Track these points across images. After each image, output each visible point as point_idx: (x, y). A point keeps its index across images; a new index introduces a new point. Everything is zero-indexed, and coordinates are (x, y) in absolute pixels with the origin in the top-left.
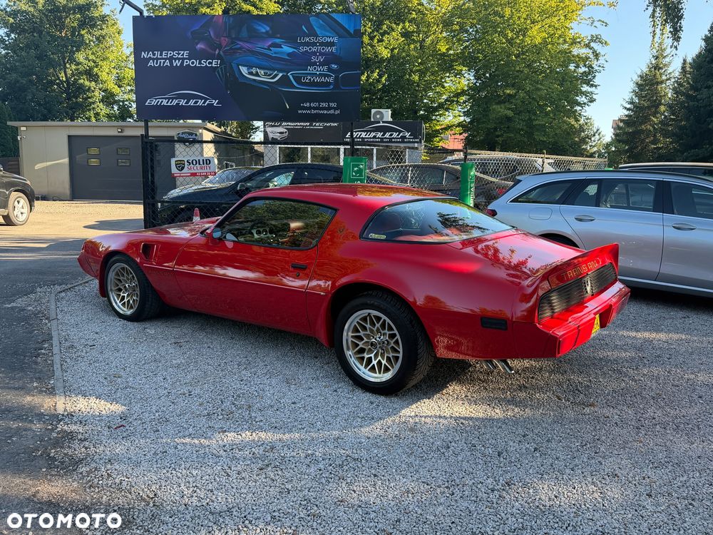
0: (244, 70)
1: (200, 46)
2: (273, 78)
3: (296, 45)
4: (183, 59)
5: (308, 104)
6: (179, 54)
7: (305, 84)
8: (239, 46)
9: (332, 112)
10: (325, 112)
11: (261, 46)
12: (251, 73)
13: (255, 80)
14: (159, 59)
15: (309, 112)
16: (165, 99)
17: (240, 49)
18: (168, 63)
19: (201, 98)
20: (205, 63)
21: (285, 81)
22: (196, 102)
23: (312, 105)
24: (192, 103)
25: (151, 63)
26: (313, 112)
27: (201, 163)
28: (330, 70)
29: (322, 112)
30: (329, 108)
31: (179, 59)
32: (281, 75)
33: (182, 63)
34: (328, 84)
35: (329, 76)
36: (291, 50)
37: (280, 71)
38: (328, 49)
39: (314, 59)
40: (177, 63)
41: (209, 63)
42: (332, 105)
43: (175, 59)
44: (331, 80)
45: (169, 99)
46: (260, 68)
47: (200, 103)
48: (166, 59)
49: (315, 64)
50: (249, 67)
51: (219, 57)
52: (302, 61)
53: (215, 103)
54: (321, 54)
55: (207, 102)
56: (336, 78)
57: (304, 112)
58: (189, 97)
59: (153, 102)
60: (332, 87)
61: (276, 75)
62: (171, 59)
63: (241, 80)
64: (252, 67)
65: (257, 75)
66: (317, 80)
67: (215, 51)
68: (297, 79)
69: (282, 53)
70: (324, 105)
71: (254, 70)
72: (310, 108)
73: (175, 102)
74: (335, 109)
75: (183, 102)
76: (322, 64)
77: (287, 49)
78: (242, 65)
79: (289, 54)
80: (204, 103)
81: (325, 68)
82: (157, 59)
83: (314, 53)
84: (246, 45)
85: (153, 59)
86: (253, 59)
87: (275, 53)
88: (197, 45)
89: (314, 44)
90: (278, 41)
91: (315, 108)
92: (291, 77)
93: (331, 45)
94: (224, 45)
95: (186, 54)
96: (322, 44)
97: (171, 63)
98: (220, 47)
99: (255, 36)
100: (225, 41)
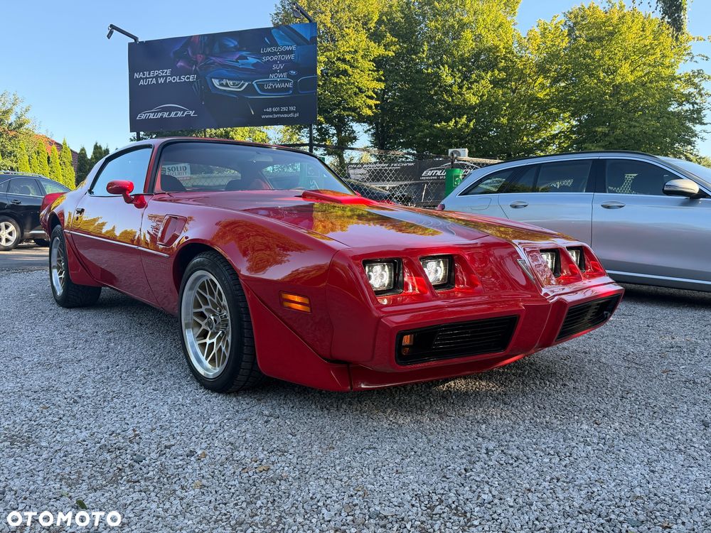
0: (216, 82)
1: (180, 64)
2: (240, 88)
3: (259, 55)
4: (166, 76)
5: (270, 110)
6: (163, 72)
7: (268, 91)
8: (212, 61)
9: (292, 115)
10: (286, 116)
11: (230, 60)
12: (222, 85)
13: (225, 90)
14: (148, 78)
15: (271, 116)
16: (152, 112)
17: (212, 64)
18: (154, 81)
19: (180, 110)
20: (184, 79)
21: (250, 89)
22: (176, 114)
23: (274, 110)
24: (173, 115)
25: (141, 83)
26: (275, 116)
27: (179, 169)
28: (289, 76)
29: (282, 116)
30: (289, 112)
31: (163, 77)
32: (246, 84)
33: (166, 80)
34: (287, 89)
35: (288, 82)
36: (255, 61)
37: (246, 81)
38: (287, 57)
39: (275, 67)
40: (161, 81)
41: (188, 78)
42: (292, 108)
43: (160, 77)
44: (290, 85)
45: (155, 112)
46: (229, 80)
47: (180, 114)
48: (153, 78)
49: (275, 71)
50: (221, 79)
51: (195, 72)
52: (265, 70)
53: (192, 113)
54: (282, 62)
55: (186, 113)
56: (295, 83)
57: (267, 116)
58: (170, 110)
59: (142, 116)
60: (291, 92)
61: (243, 85)
62: (157, 77)
63: (213, 92)
64: (222, 79)
65: (227, 85)
66: (278, 86)
67: (192, 67)
68: (261, 87)
69: (248, 64)
70: (284, 109)
71: (224, 82)
72: (272, 113)
73: (160, 115)
74: (294, 112)
75: (166, 115)
76: (282, 71)
77: (252, 60)
78: (214, 78)
79: (254, 65)
80: (183, 114)
81: (285, 74)
82: (146, 78)
83: (275, 62)
84: (218, 60)
85: (143, 79)
86: (224, 72)
87: (242, 65)
88: (178, 62)
89: (275, 54)
90: (244, 53)
91: (276, 113)
92: (255, 85)
93: (290, 52)
94: (199, 61)
95: (168, 71)
96: (282, 53)
97: (157, 81)
98: (196, 63)
99: (225, 51)
100: (200, 58)
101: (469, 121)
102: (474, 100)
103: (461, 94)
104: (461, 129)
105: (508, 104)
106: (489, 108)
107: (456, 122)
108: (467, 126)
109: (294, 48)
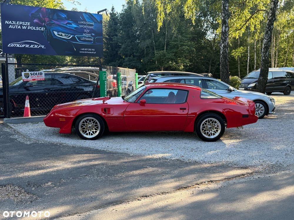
0: (56, 33)
1: (35, 21)
2: (69, 37)
3: (78, 24)
4: (28, 26)
5: (83, 49)
6: (25, 23)
7: (82, 41)
8: (53, 22)
10: (90, 53)
11: (63, 23)
12: (59, 35)
13: (60, 38)
15: (84, 52)
16: (18, 44)
18: (19, 27)
19: (37, 44)
20: (38, 29)
21: (73, 39)
22: (34, 46)
23: (85, 49)
24: (32, 46)
25: (10, 27)
27: (38, 74)
28: (92, 35)
30: (92, 51)
31: (25, 26)
32: (72, 36)
33: (27, 28)
34: (91, 41)
35: (91, 38)
36: (76, 26)
37: (71, 34)
38: (91, 27)
39: (85, 31)
40: (24, 28)
41: (40, 29)
42: (93, 50)
43: (23, 26)
44: (92, 40)
45: (20, 44)
46: (63, 33)
47: (36, 46)
48: (19, 25)
49: (86, 33)
50: (58, 32)
51: (44, 26)
52: (81, 31)
53: (43, 47)
54: (88, 29)
55: (39, 46)
56: (94, 39)
57: (82, 52)
58: (30, 44)
59: (12, 45)
60: (93, 42)
61: (70, 36)
62: (21, 25)
63: (54, 37)
64: (59, 32)
65: (61, 35)
66: (87, 39)
67: (43, 23)
68: (79, 38)
69: (73, 27)
70: (90, 49)
71: (60, 33)
72: (84, 51)
73: (23, 46)
74: (94, 52)
75: (27, 46)
76: (88, 33)
77: (74, 25)
78: (55, 31)
79: (75, 28)
80: (38, 47)
81: (90, 34)
82: (14, 25)
83: (85, 28)
84: (56, 22)
85: (12, 25)
86: (60, 29)
87: (69, 27)
88: (34, 20)
89: (85, 25)
90: (70, 22)
91: (86, 51)
92: (76, 37)
93: (92, 25)
94: (47, 21)
95: (29, 24)
96: (88, 25)
97: (21, 27)
98: (45, 22)
99: (60, 19)
100: (47, 19)
109: (93, 24)
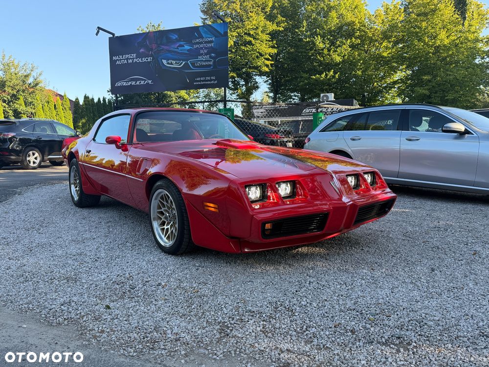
0: (165, 62)
1: (142, 50)
2: (180, 65)
3: (192, 44)
4: (133, 58)
5: (199, 79)
6: (131, 56)
7: (197, 67)
8: (162, 48)
9: (213, 82)
10: (209, 83)
11: (173, 47)
12: (168, 63)
13: (170, 67)
14: (122, 60)
15: (200, 83)
16: (125, 82)
17: (162, 50)
18: (126, 62)
19: (143, 80)
20: (144, 60)
21: (186, 65)
22: (140, 83)
23: (202, 79)
24: (138, 83)
25: (118, 63)
26: (202, 83)
28: (211, 57)
29: (207, 83)
30: (211, 80)
31: (131, 59)
32: (184, 62)
33: (133, 61)
34: (209, 66)
35: (210, 61)
36: (188, 48)
37: (183, 60)
38: (209, 45)
39: (202, 52)
40: (130, 61)
41: (147, 59)
42: (213, 78)
43: (129, 59)
44: (211, 63)
45: (127, 82)
46: (173, 60)
47: (142, 82)
48: (125, 59)
49: (202, 54)
50: (168, 60)
51: (151, 56)
52: (195, 53)
53: (150, 82)
54: (206, 48)
55: (146, 82)
56: (214, 62)
57: (197, 83)
58: (136, 80)
59: (119, 84)
60: (212, 67)
61: (182, 63)
62: (127, 59)
63: (163, 68)
65: (172, 64)
66: (204, 63)
67: (149, 52)
68: (193, 64)
69: (185, 50)
70: (208, 78)
71: (170, 62)
72: (200, 81)
73: (130, 83)
74: (214, 80)
75: (133, 83)
76: (206, 54)
77: (187, 47)
78: (163, 59)
79: (188, 50)
80: (144, 83)
81: (208, 56)
82: (121, 60)
83: (202, 48)
84: (165, 47)
85: (119, 60)
86: (169, 55)
87: (181, 50)
88: (140, 49)
89: (201, 43)
90: (182, 43)
91: (203, 81)
92: (189, 63)
93: (211, 42)
94: (154, 49)
95: (135, 55)
96: (206, 42)
97: (127, 61)
98: (152, 50)
99: (170, 41)
100: (154, 46)
101: (335, 73)
102: (338, 59)
103: (330, 55)
104: (329, 79)
105: (362, 62)
106: (348, 65)
107: (326, 75)
108: (334, 77)
109: (213, 39)
